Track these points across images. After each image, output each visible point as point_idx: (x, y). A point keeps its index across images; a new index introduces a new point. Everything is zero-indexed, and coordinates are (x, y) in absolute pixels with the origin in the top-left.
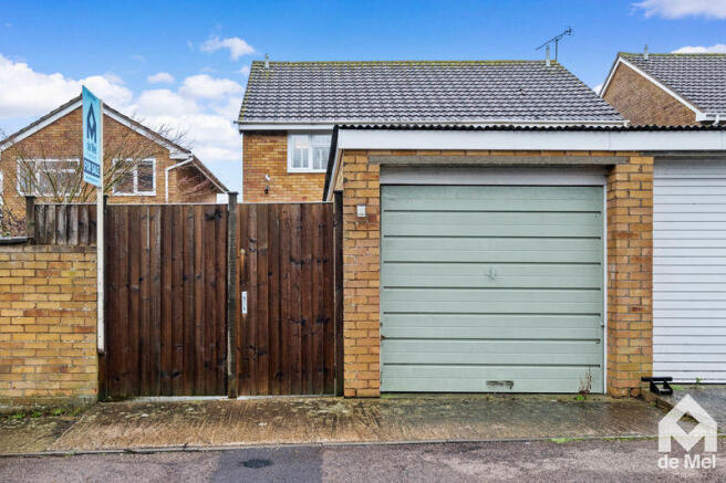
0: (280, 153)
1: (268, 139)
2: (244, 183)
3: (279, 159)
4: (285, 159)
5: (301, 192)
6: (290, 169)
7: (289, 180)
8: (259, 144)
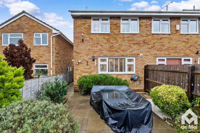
0: (88, 26)
1: (83, 20)
2: (74, 38)
3: (88, 28)
4: (90, 28)
5: (97, 41)
6: (92, 32)
7: (92, 36)
8: (80, 22)
